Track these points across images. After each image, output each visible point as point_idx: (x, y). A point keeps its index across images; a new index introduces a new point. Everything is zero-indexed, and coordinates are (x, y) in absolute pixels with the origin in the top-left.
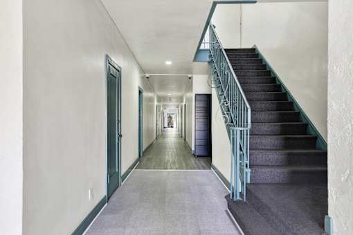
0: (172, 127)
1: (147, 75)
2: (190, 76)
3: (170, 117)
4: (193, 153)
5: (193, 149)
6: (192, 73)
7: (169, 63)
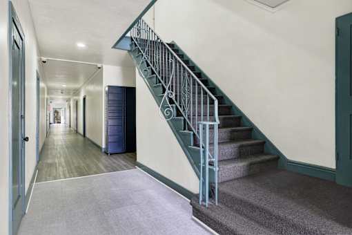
0: (58, 123)
1: (44, 59)
2: (99, 65)
3: (56, 112)
4: (103, 150)
5: (104, 146)
6: (102, 63)
7: (81, 45)
